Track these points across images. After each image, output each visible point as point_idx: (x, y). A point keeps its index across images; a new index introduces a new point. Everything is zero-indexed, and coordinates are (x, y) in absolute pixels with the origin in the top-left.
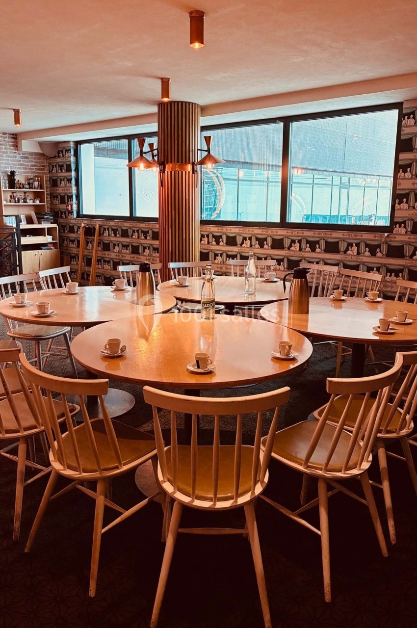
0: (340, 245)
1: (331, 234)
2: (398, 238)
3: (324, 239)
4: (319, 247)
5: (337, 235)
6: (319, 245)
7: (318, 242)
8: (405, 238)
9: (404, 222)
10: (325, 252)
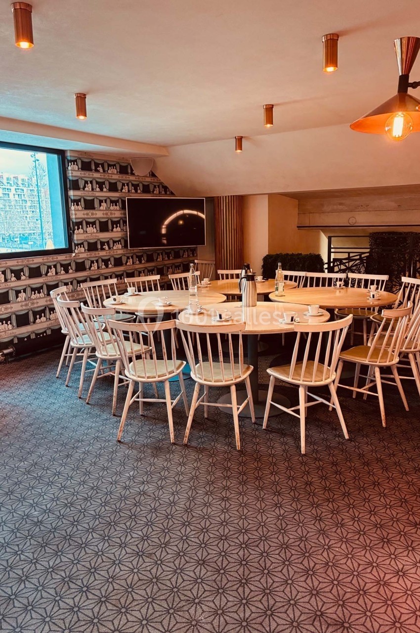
0: (41, 269)
1: (33, 261)
2: (82, 256)
3: (27, 266)
4: (24, 275)
5: (37, 260)
6: (23, 272)
7: (22, 270)
8: (84, 255)
9: (82, 243)
10: (29, 278)
